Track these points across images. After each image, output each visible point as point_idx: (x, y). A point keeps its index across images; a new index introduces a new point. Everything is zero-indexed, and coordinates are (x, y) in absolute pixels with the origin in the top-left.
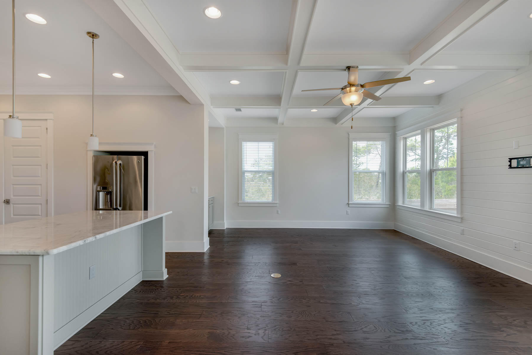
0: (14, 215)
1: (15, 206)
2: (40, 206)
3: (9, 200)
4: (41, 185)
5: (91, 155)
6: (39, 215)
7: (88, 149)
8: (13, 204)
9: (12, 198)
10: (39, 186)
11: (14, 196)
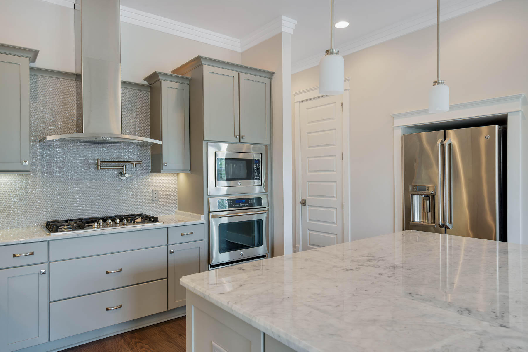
0: (310, 220)
1: (310, 208)
2: (335, 210)
3: (305, 201)
4: (336, 182)
5: (399, 134)
6: (334, 223)
7: (395, 126)
8: (308, 206)
9: (307, 198)
10: (334, 184)
11: (310, 196)
